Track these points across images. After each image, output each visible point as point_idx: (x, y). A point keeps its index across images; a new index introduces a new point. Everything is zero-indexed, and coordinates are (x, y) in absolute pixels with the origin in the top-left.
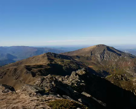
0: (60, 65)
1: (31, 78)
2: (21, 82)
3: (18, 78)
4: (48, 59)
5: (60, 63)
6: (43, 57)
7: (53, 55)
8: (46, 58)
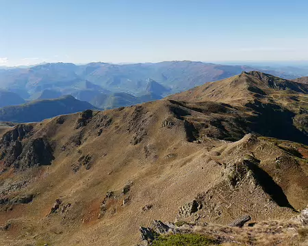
0: (286, 110)
1: (180, 144)
2: (147, 154)
3: (141, 140)
4: (249, 89)
5: (285, 103)
6: (236, 82)
7: (265, 79)
8: (245, 85)
